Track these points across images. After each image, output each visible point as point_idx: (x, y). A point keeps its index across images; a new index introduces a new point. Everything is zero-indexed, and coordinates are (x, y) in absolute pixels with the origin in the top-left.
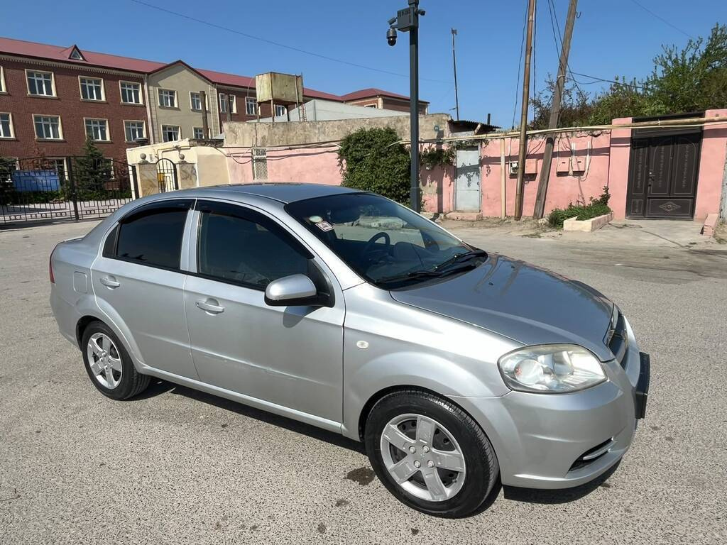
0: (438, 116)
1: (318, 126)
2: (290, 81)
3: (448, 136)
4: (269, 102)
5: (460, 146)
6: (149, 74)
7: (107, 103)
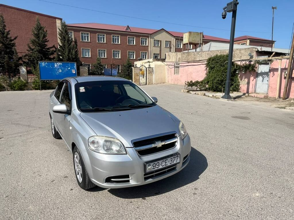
0: (251, 49)
1: (200, 53)
2: (197, 35)
3: (255, 58)
4: (187, 44)
5: (260, 63)
6: (151, 34)
7: (136, 45)
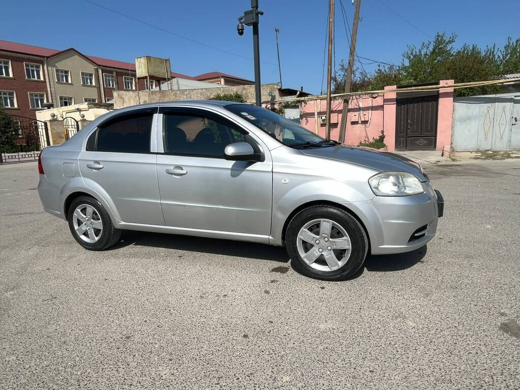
0: (271, 85)
1: (186, 93)
2: (161, 63)
3: (278, 99)
4: (146, 77)
5: (287, 106)
6: (48, 57)
7: (15, 79)
